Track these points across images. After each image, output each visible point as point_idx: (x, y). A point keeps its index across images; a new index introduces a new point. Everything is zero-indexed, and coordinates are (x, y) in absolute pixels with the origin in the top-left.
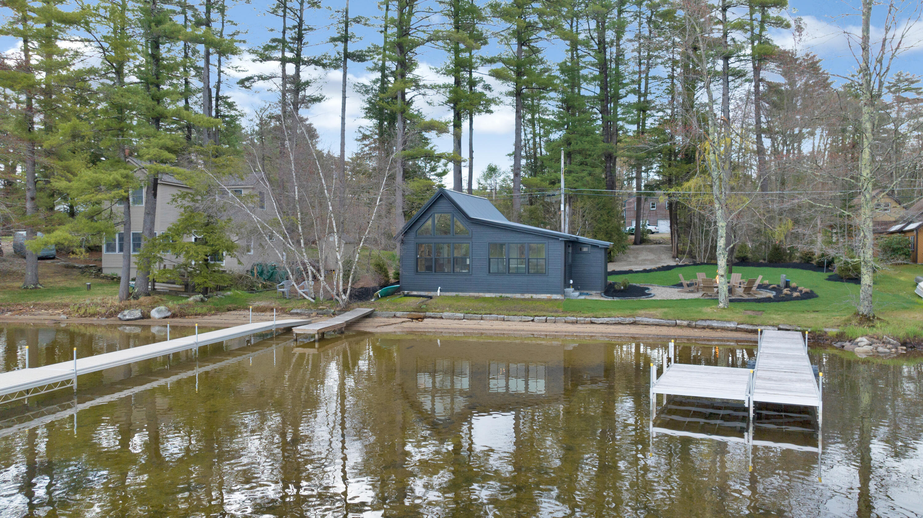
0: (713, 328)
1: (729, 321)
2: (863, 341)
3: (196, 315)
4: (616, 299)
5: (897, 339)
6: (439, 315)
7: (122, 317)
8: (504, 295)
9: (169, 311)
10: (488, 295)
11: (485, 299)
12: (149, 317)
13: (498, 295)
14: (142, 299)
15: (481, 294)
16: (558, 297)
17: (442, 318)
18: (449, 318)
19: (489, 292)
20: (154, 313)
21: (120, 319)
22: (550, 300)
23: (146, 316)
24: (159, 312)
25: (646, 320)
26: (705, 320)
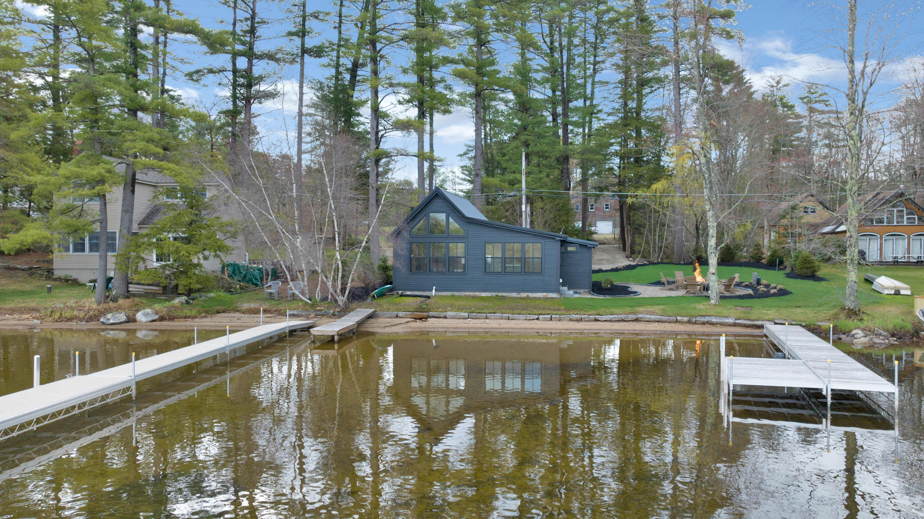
0: (712, 324)
1: (727, 317)
2: (859, 333)
3: (185, 318)
4: (607, 297)
5: (887, 331)
6: (443, 314)
7: (105, 321)
8: (500, 294)
9: (157, 313)
10: (483, 294)
11: (482, 298)
12: (135, 321)
13: (494, 294)
14: (121, 301)
15: (477, 294)
16: (554, 295)
17: (445, 317)
18: (454, 318)
19: (485, 291)
20: (140, 316)
21: (103, 323)
22: (546, 299)
23: (131, 320)
24: (146, 315)
25: (648, 317)
26: (704, 316)
